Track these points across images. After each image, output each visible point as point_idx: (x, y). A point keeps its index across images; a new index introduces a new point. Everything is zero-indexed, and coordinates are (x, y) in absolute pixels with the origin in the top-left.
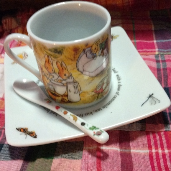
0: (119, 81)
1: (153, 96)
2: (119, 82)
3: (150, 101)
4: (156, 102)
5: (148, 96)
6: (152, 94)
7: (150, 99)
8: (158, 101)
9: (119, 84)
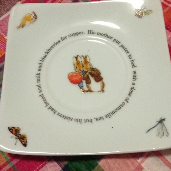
0: (134, 82)
1: (164, 122)
2: (133, 84)
3: (158, 129)
4: (163, 134)
5: (159, 120)
6: (164, 120)
7: (159, 125)
8: (166, 132)
9: (133, 86)
